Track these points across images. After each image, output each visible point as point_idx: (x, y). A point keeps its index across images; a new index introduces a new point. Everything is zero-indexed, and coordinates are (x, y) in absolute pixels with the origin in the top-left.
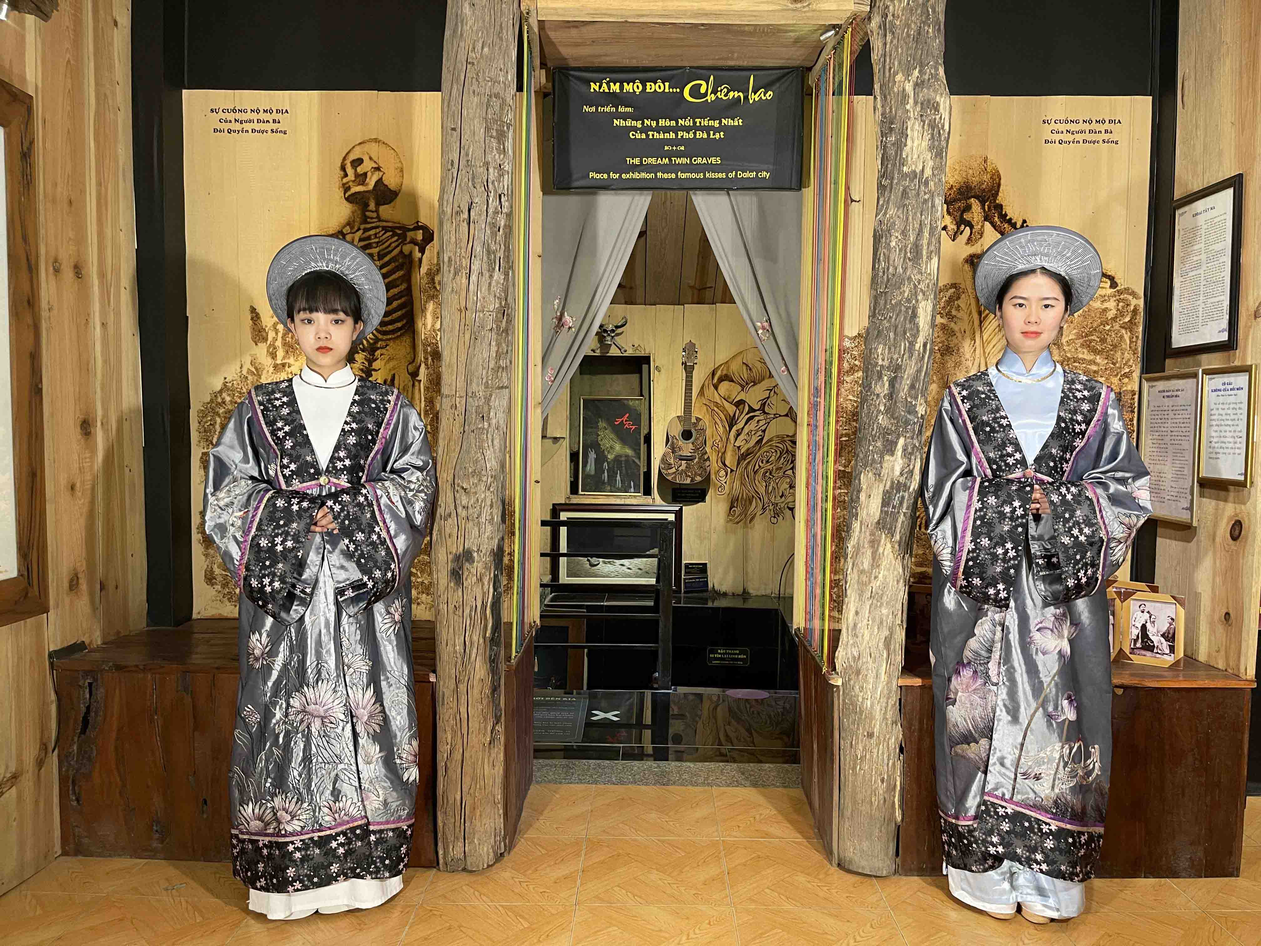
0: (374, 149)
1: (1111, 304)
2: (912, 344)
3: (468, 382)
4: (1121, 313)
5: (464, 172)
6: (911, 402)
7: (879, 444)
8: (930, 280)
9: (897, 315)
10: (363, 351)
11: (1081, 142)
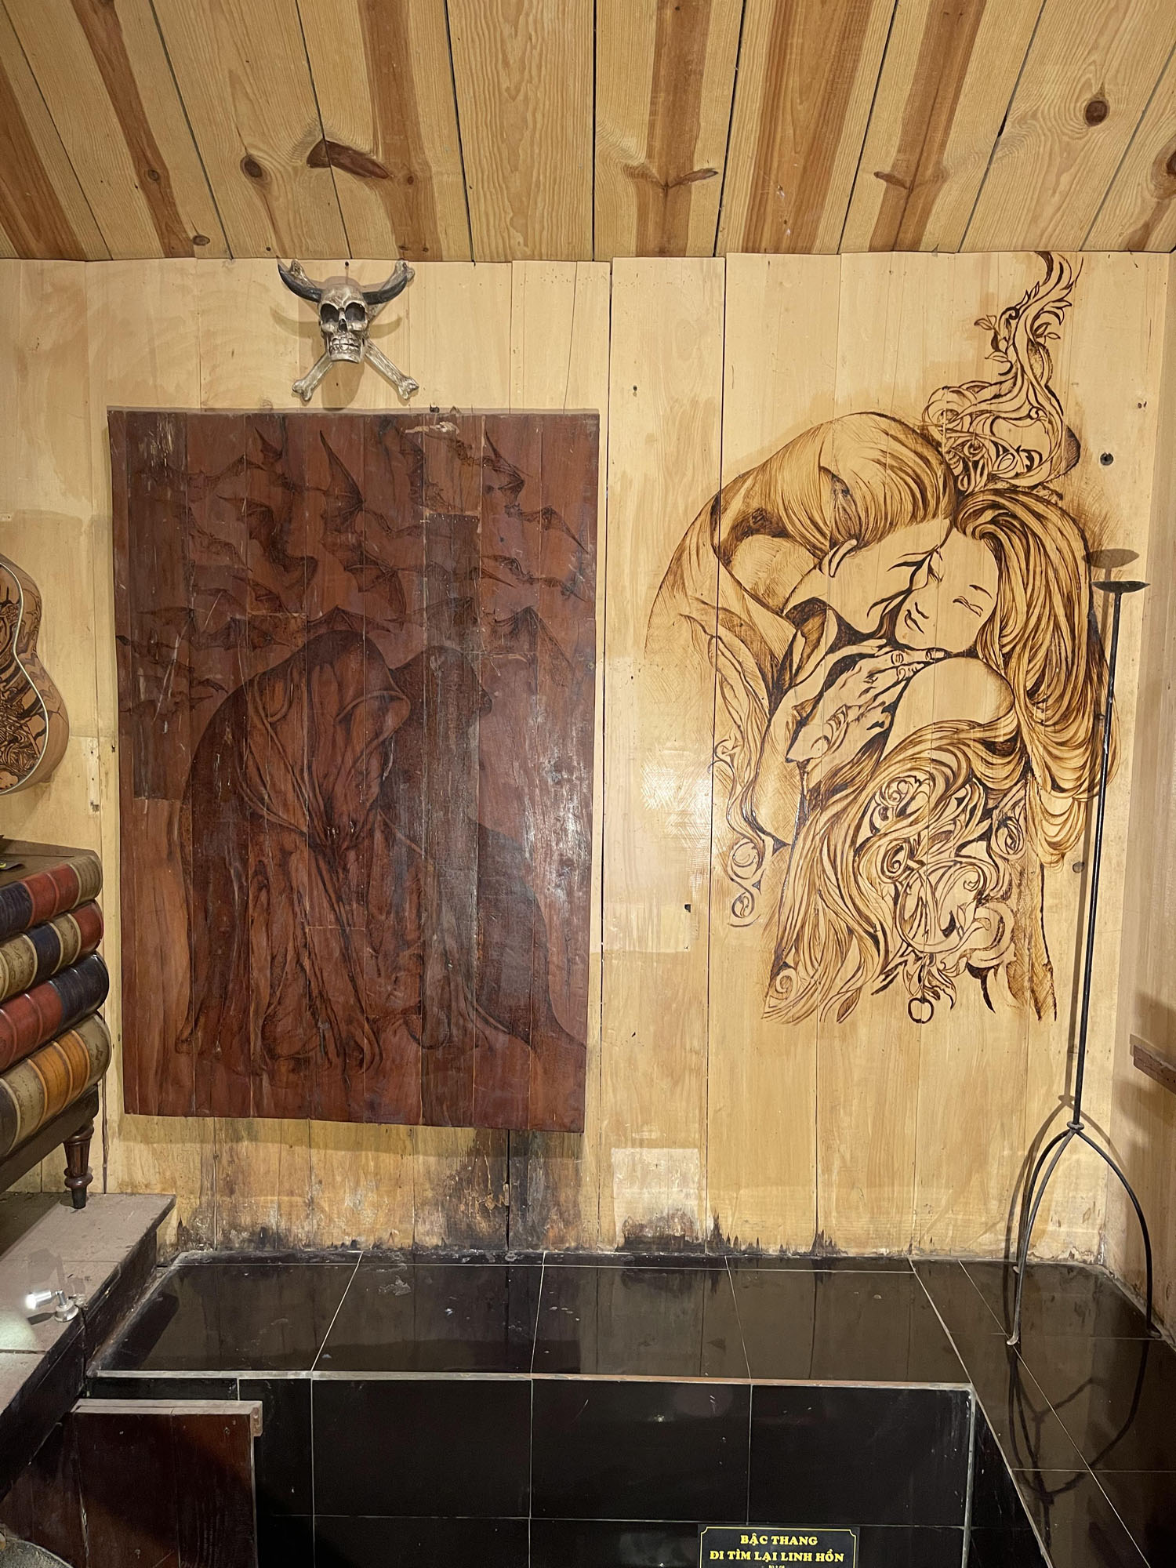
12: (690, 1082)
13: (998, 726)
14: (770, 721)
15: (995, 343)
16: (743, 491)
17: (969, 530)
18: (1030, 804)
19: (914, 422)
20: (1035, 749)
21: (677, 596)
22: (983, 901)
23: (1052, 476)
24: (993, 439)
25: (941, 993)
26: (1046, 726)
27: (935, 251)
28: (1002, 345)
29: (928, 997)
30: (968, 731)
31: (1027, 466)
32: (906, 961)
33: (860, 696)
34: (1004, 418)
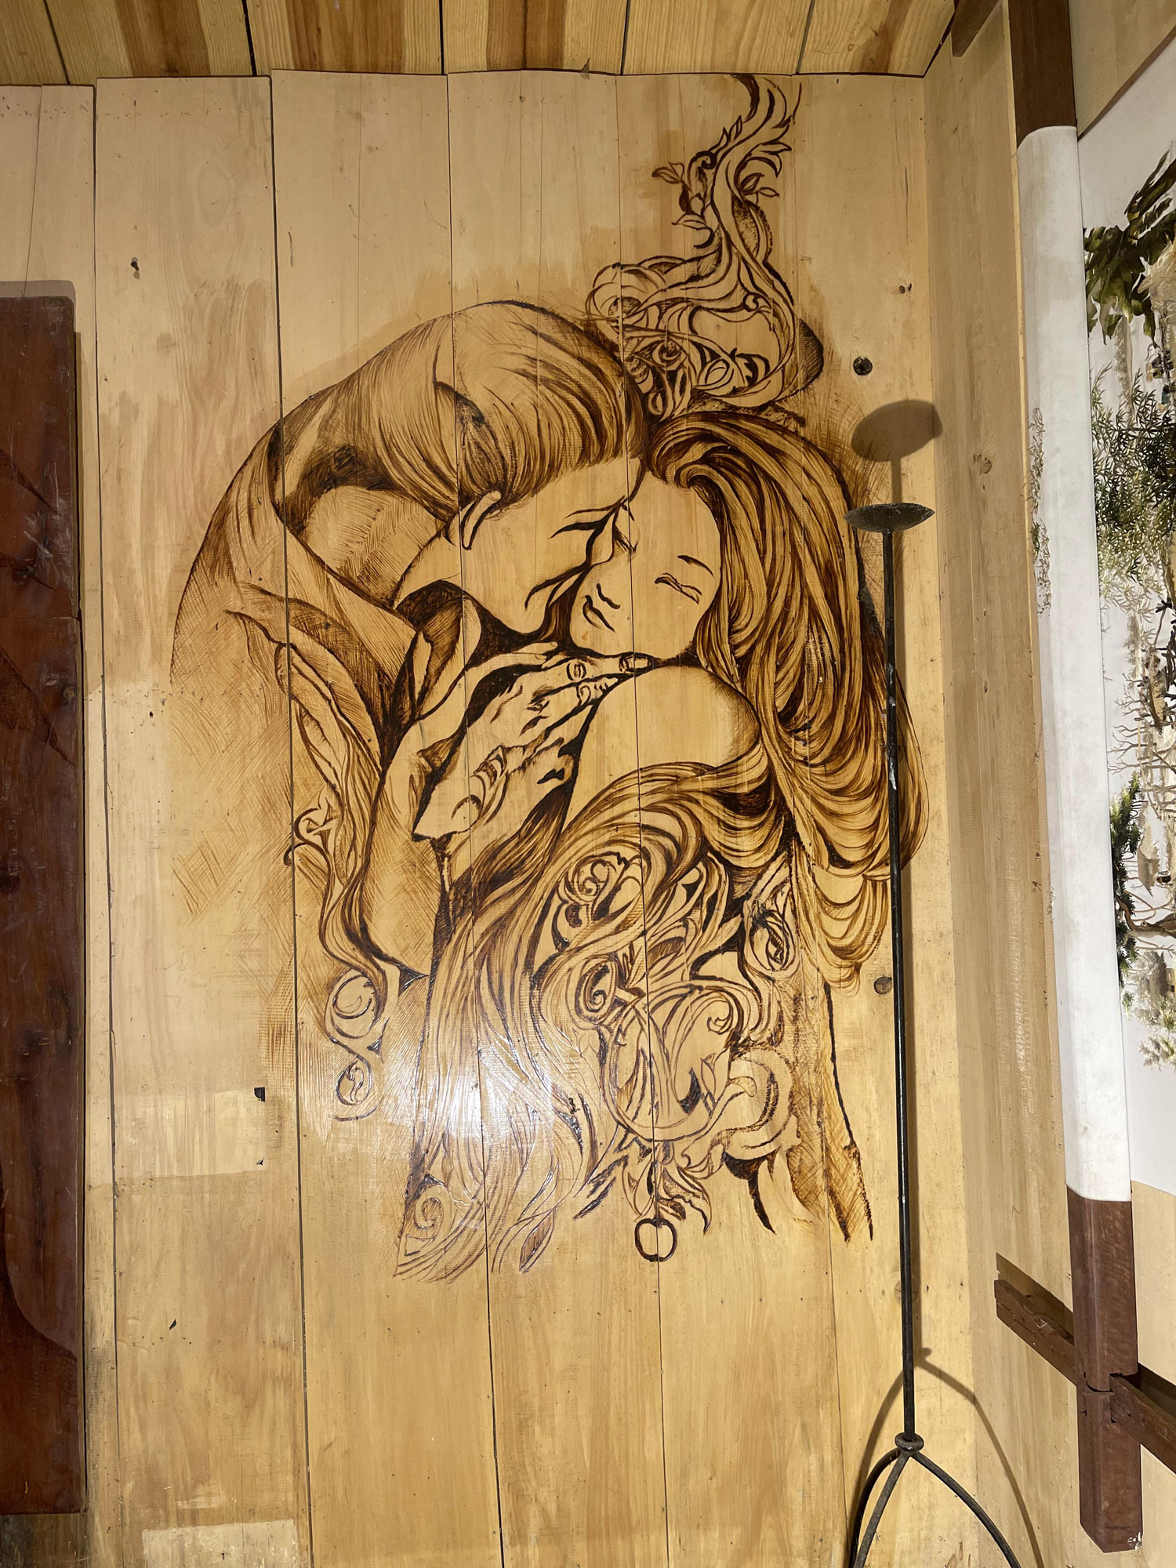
12: (276, 1401)
13: (739, 769)
14: (383, 775)
15: (685, 202)
16: (317, 420)
17: (671, 473)
18: (799, 888)
19: (574, 312)
20: (798, 804)
21: (221, 583)
22: (741, 1050)
23: (786, 393)
24: (695, 339)
25: (687, 1207)
26: (813, 766)
27: (586, 70)
28: (696, 204)
29: (666, 1216)
30: (694, 779)
31: (747, 377)
32: (625, 1158)
33: (523, 731)
34: (708, 310)
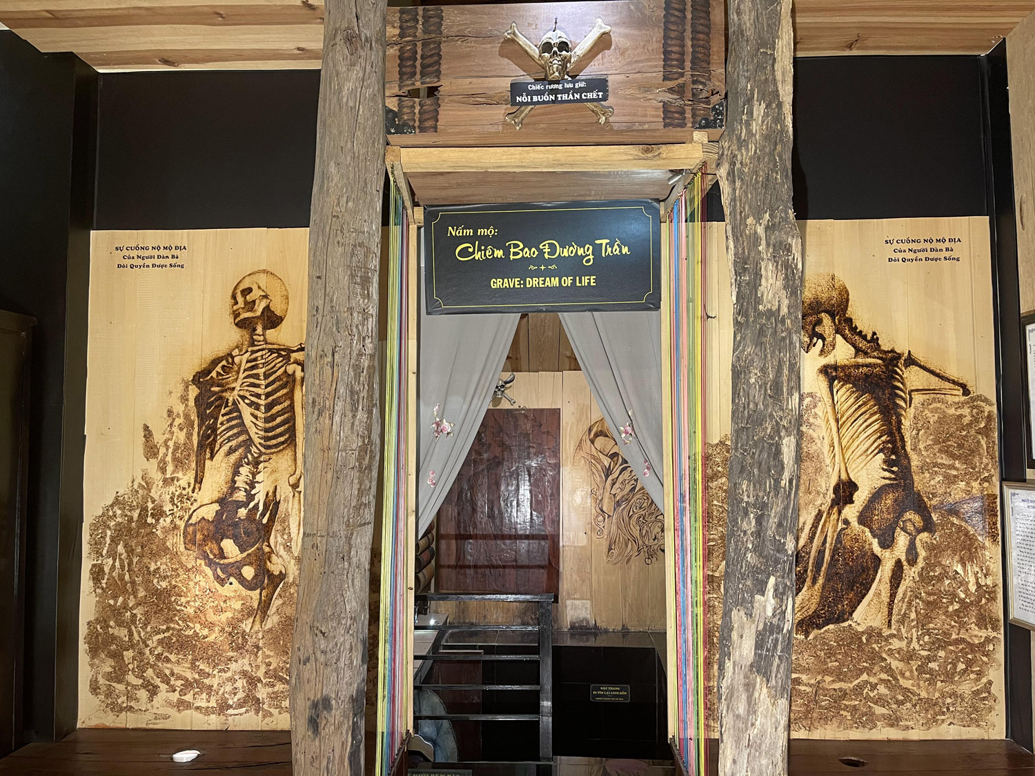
0: (263, 280)
1: (966, 411)
2: (777, 481)
3: (330, 522)
4: (976, 420)
5: (328, 317)
6: (780, 541)
7: (749, 583)
8: (792, 416)
9: (761, 452)
10: (248, 464)
11: (924, 259)
12: (587, 581)
14: (605, 483)
16: (596, 426)
21: (581, 452)
22: (663, 531)
25: (653, 556)
29: (650, 557)
32: (643, 548)
33: (628, 477)
